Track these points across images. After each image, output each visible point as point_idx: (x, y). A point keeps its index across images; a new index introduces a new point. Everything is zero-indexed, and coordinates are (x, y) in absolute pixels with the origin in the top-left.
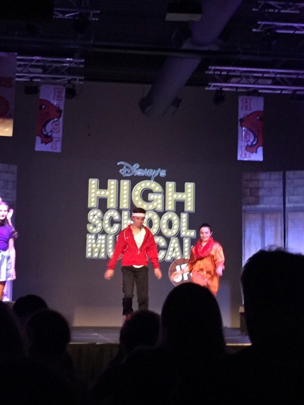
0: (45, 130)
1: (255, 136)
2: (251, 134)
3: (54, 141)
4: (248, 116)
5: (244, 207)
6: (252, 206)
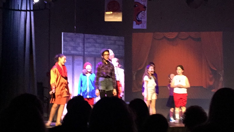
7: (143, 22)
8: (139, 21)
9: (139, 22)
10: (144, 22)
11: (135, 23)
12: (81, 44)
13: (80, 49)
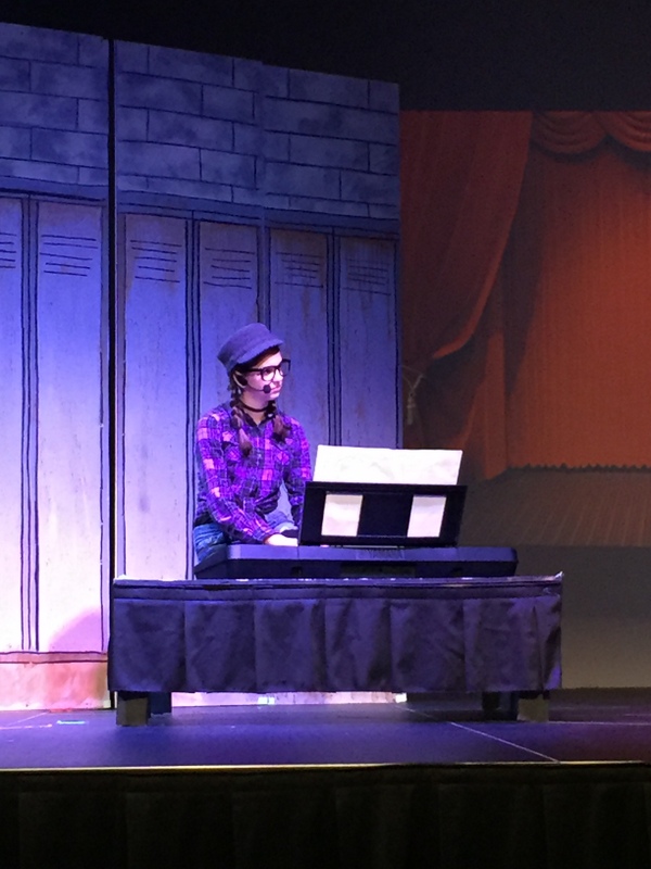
12: (89, 117)
13: (82, 155)
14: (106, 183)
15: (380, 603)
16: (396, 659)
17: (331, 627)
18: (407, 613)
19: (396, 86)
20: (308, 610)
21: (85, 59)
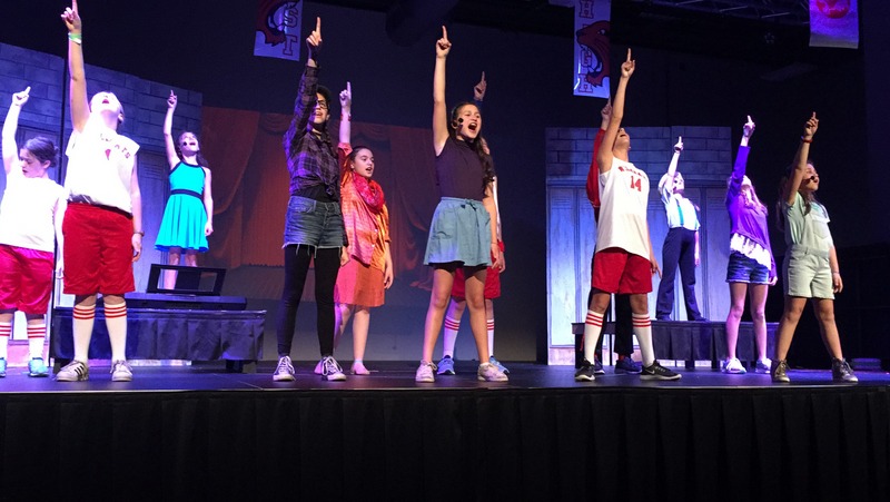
0: (272, 22)
1: (599, 60)
2: (594, 56)
3: (289, 42)
4: (590, 26)
5: (548, 180)
6: (561, 179)
7: (289, 38)
8: (275, 31)
9: (275, 36)
10: (294, 39)
11: (261, 37)
12: (53, 94)
13: (49, 111)
14: (60, 124)
15: (183, 320)
16: (190, 345)
17: (160, 331)
18: (197, 325)
19: (201, 95)
20: (150, 323)
21: (52, 67)
